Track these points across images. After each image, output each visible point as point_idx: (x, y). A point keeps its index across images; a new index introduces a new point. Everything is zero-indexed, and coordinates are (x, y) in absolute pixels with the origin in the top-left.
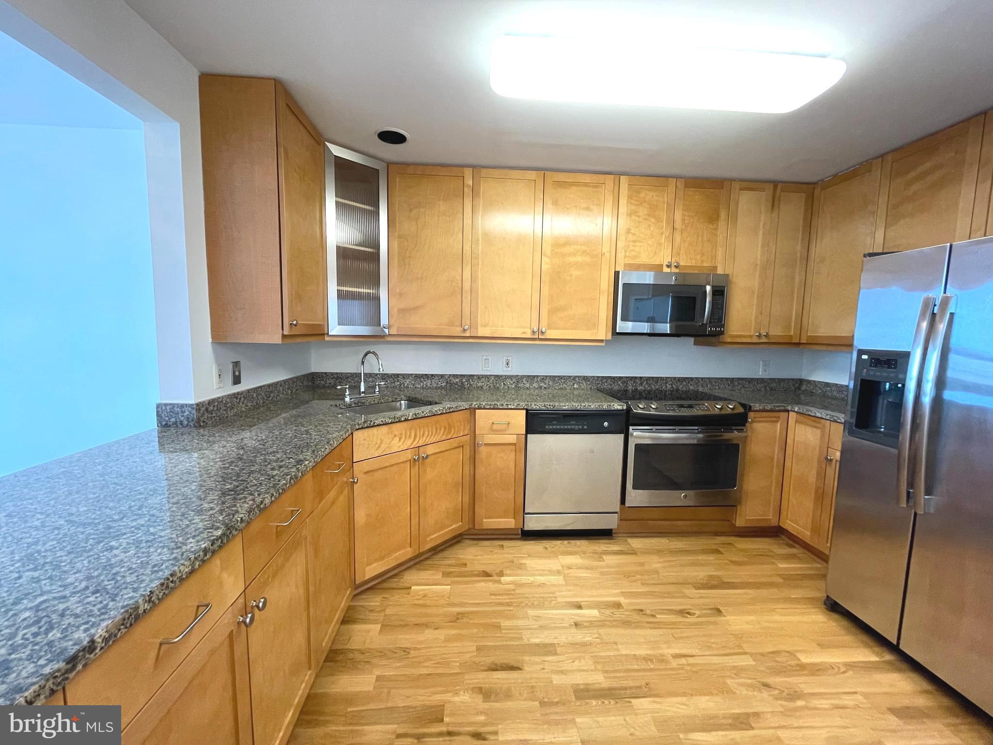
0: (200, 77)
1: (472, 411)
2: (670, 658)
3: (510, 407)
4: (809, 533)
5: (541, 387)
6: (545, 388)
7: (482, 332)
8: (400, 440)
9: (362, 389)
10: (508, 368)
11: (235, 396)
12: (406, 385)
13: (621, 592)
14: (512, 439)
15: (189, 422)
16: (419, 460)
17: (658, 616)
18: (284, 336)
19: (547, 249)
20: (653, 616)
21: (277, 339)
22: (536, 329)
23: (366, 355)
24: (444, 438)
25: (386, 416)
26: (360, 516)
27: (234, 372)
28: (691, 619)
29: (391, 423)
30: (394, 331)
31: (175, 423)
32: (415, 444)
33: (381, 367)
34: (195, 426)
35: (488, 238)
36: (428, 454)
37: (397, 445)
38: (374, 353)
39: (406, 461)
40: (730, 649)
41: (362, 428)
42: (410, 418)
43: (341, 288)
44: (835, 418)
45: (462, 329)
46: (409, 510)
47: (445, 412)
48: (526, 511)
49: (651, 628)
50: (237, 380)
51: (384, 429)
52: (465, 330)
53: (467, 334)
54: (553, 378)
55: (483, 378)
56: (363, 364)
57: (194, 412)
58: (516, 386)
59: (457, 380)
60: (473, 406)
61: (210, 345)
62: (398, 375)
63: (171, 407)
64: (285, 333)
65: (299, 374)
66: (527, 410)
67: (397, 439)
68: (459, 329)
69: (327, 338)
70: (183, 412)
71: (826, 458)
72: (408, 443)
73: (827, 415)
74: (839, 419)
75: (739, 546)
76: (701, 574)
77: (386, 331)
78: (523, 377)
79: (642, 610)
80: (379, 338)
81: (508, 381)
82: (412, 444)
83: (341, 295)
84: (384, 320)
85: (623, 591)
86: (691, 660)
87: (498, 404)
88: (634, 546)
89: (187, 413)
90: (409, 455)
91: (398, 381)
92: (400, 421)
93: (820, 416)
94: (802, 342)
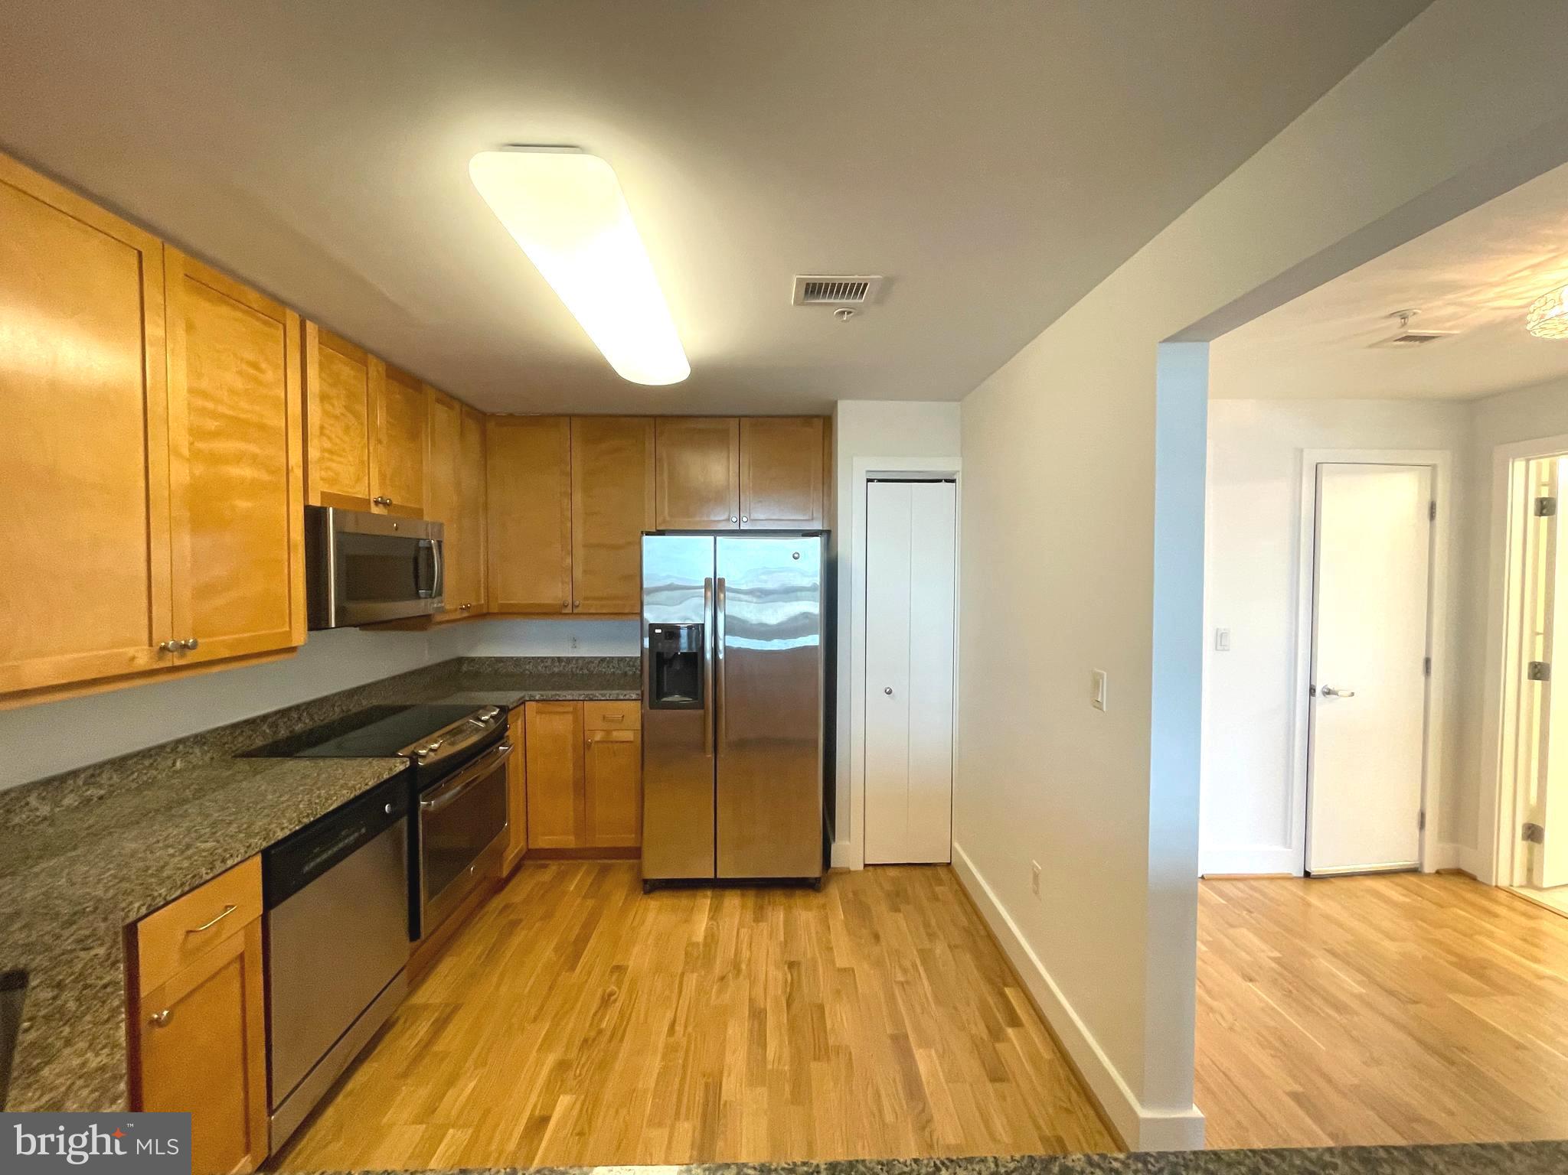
2: (672, 1040)
4: (572, 838)
6: (101, 798)
13: (539, 1049)
17: (604, 1025)
20: (600, 1032)
28: (622, 997)
40: (673, 982)
44: (591, 696)
48: (275, 1101)
49: (622, 1040)
71: (584, 742)
73: (580, 695)
74: (595, 696)
75: (517, 899)
76: (547, 952)
79: (586, 1041)
85: (537, 1047)
86: (681, 1021)
88: (436, 1000)
93: (571, 698)
94: (491, 611)
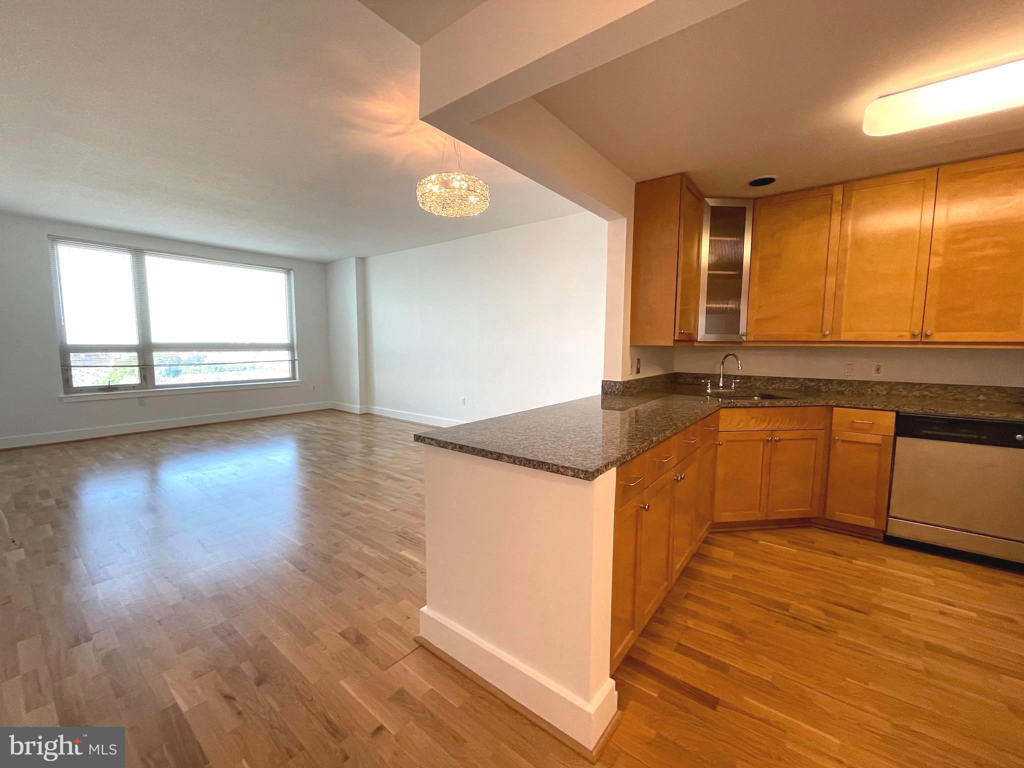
0: (636, 186)
1: (830, 408)
3: (875, 407)
5: (924, 396)
7: (844, 336)
8: (755, 423)
9: (721, 385)
10: (877, 375)
11: (638, 380)
12: (758, 386)
14: (878, 439)
15: (618, 392)
16: (772, 443)
18: (675, 341)
19: (938, 247)
21: (670, 343)
22: (917, 332)
23: (726, 356)
24: (797, 428)
25: (746, 403)
26: (721, 471)
27: (637, 366)
29: (750, 407)
30: (751, 338)
31: (611, 392)
32: (769, 428)
33: (739, 366)
34: (621, 395)
35: (860, 243)
36: (781, 438)
37: (753, 425)
38: (733, 355)
39: (760, 440)
41: (727, 407)
42: (766, 406)
43: (709, 306)
45: (821, 334)
46: (760, 481)
47: (799, 405)
48: (891, 514)
50: (638, 371)
51: (743, 411)
52: (825, 336)
53: (828, 339)
54: (944, 387)
55: (844, 383)
56: (723, 364)
57: (621, 386)
58: (887, 393)
59: (813, 384)
60: (830, 404)
61: (629, 347)
62: (750, 377)
63: (609, 382)
64: (676, 339)
65: (669, 372)
66: (897, 413)
67: (754, 421)
68: (820, 334)
69: (696, 344)
70: (616, 386)
72: (763, 426)
77: (744, 338)
78: (899, 384)
80: (738, 344)
81: (878, 389)
82: (766, 427)
83: (709, 311)
84: (743, 329)
87: (861, 404)
89: (618, 387)
90: (763, 436)
91: (750, 382)
92: (757, 407)
